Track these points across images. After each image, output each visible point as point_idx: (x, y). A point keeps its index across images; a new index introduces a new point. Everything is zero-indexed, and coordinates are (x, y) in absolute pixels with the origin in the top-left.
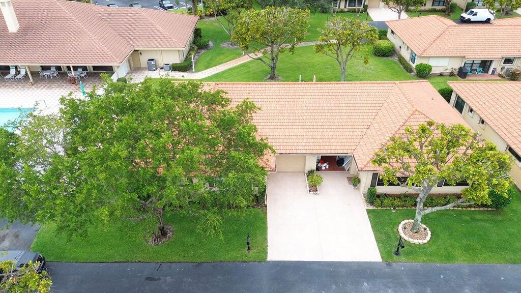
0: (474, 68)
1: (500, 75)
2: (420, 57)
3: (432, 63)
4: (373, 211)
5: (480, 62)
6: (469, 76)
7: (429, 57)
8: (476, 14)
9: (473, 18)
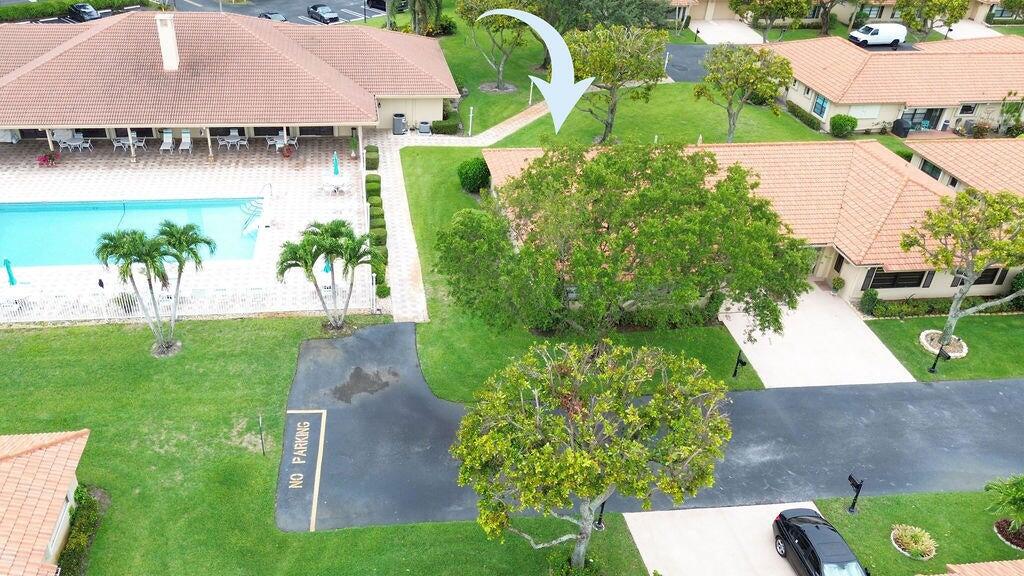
0: (915, 121)
1: (955, 132)
2: (836, 104)
3: (854, 113)
4: (875, 322)
5: (925, 111)
6: (911, 134)
7: (850, 105)
8: (876, 33)
9: (871, 39)
